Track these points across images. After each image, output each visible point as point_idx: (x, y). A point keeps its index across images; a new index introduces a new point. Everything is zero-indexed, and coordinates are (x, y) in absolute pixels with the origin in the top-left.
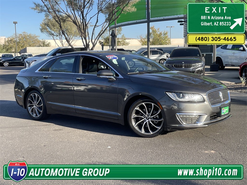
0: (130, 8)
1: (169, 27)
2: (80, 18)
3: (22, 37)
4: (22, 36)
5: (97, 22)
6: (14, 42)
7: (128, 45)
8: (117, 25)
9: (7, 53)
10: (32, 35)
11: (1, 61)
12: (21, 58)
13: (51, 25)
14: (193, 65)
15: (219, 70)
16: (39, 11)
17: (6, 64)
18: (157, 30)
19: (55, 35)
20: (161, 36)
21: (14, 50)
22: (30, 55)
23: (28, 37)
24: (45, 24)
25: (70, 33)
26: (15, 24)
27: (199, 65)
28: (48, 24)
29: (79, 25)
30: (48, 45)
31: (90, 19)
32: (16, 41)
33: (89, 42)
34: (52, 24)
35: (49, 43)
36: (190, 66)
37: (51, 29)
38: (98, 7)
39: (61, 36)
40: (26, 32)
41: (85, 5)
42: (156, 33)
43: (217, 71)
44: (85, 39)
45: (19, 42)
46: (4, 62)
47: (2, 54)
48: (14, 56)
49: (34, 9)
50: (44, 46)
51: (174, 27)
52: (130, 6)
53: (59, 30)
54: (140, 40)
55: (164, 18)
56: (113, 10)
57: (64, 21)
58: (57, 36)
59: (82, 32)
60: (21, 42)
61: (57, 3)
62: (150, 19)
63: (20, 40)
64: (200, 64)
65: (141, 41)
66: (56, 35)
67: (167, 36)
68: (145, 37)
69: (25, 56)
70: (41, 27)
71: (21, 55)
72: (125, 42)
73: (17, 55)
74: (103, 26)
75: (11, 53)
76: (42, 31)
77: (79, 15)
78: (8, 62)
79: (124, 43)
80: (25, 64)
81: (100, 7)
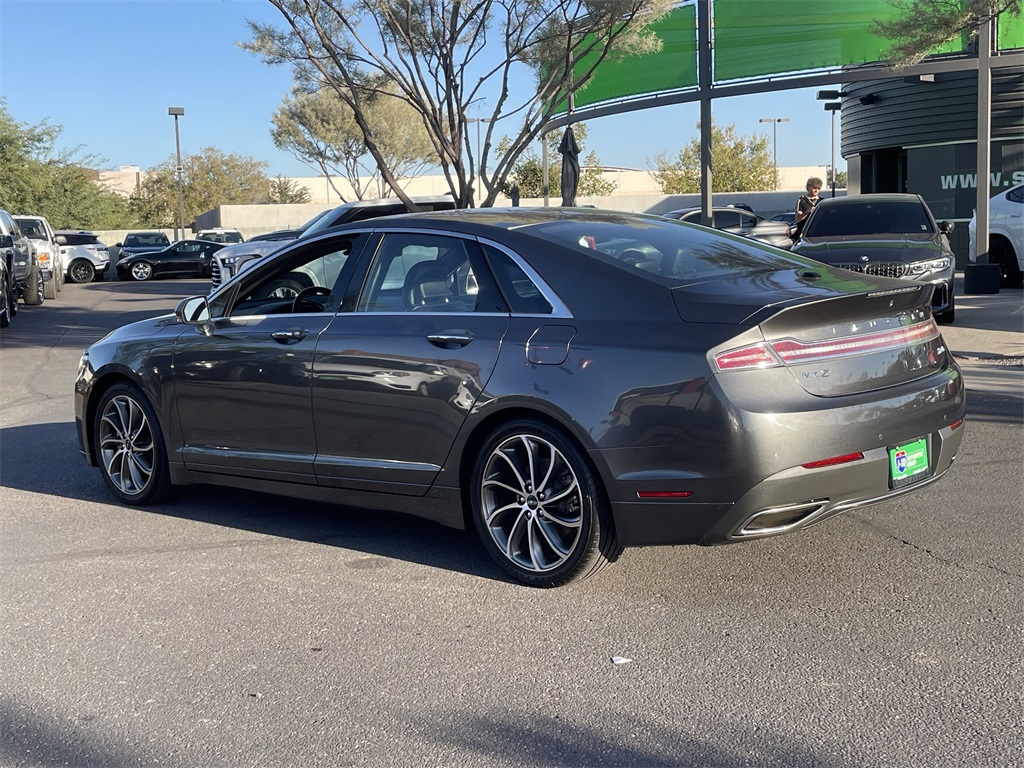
0: (635, 37)
1: (770, 121)
2: (437, 83)
3: (202, 169)
4: (203, 163)
5: (504, 96)
6: (171, 187)
7: (612, 194)
8: (576, 110)
9: (145, 227)
10: (240, 157)
11: (123, 261)
12: (198, 247)
13: (314, 118)
14: (907, 266)
15: (1001, 290)
16: (271, 57)
17: (142, 271)
18: (723, 132)
19: (329, 158)
20: (742, 156)
21: (170, 219)
22: (234, 237)
23: (224, 168)
24: (293, 115)
25: (388, 148)
26: (176, 118)
27: (932, 266)
28: (301, 112)
29: (434, 110)
30: (299, 198)
31: (479, 84)
32: (178, 182)
33: (472, 178)
34: (320, 115)
35: (304, 189)
36: (895, 271)
37: (313, 132)
38: (508, 36)
39: (352, 161)
40: (216, 149)
41: (459, 26)
42: (722, 143)
43: (995, 292)
44: (458, 166)
45: (191, 188)
46: (134, 262)
47: (125, 233)
48: (171, 239)
49: (253, 48)
50: (285, 203)
51: (788, 120)
52: (639, 30)
53: (345, 134)
54: (657, 173)
55: (769, 78)
56: (569, 49)
57: (372, 97)
58: (338, 159)
59: (443, 141)
60: (198, 188)
61: (345, 21)
62: (714, 83)
63: (193, 179)
64: (935, 263)
65: (662, 176)
66: (335, 156)
67: (765, 155)
68: (678, 160)
69: (213, 238)
70: (275, 128)
71: (198, 237)
72: (598, 181)
73: (183, 237)
74: (530, 113)
75: (160, 228)
76: (279, 143)
77: (434, 71)
78: (151, 265)
79: (594, 185)
80: (216, 272)
81: (515, 36)
